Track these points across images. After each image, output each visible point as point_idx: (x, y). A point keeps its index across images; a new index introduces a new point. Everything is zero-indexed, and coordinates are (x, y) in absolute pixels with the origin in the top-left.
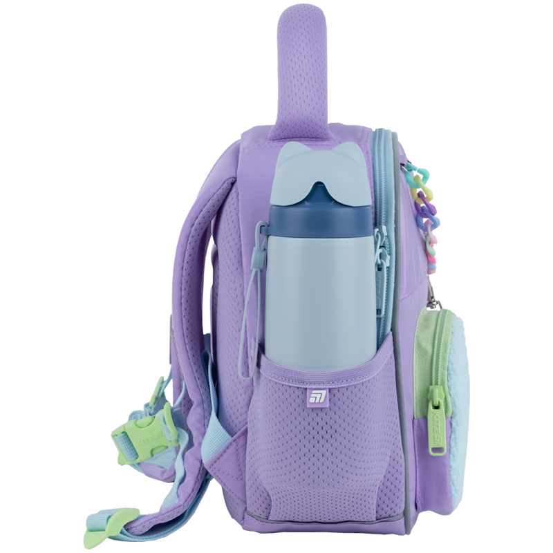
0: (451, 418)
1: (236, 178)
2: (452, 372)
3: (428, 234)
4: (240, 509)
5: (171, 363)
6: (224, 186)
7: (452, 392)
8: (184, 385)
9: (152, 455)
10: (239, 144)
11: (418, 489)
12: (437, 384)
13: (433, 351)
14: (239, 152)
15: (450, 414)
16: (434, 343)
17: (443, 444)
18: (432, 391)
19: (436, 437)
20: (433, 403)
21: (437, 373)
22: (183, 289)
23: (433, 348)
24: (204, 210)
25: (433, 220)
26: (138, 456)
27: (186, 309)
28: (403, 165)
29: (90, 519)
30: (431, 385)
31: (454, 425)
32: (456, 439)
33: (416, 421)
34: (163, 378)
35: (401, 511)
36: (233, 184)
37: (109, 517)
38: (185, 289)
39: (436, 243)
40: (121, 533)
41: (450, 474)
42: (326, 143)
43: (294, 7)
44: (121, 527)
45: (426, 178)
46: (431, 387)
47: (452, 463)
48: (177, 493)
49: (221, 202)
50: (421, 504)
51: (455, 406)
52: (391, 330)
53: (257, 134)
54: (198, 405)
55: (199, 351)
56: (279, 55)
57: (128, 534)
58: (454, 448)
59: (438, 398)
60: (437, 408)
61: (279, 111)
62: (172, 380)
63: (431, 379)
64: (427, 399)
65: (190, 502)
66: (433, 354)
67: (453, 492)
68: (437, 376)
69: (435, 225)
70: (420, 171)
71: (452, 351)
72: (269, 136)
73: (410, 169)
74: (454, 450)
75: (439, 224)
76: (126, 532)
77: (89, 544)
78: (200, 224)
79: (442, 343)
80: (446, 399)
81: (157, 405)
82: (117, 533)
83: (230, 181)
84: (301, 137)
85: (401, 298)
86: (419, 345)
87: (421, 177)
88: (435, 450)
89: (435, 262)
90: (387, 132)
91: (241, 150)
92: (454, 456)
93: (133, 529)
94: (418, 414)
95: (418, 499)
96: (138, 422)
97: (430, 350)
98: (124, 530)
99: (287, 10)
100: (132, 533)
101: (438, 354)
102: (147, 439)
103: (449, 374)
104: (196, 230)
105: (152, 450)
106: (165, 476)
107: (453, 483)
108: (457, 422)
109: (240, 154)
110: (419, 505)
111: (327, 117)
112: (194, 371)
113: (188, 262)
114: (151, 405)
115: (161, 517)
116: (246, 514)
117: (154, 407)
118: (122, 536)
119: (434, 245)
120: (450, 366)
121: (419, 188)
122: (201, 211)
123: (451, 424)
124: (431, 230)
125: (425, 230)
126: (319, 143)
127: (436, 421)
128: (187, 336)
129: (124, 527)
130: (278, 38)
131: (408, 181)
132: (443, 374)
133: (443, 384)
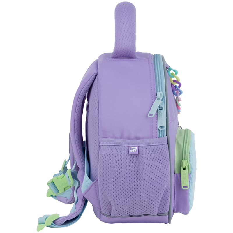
0: (190, 173)
1: (97, 73)
2: (191, 155)
3: (177, 97)
4: (99, 213)
5: (69, 153)
6: (92, 77)
7: (191, 163)
8: (75, 161)
9: (65, 191)
10: (98, 60)
11: (175, 203)
12: (185, 159)
13: (184, 146)
14: (98, 63)
15: (190, 172)
16: (184, 142)
17: (187, 184)
18: (183, 162)
19: (185, 181)
20: (183, 167)
21: (185, 155)
22: (75, 121)
23: (184, 144)
24: (84, 87)
25: (180, 91)
26: (59, 191)
27: (76, 129)
28: (167, 68)
29: (40, 219)
30: (182, 159)
31: (191, 176)
32: (192, 182)
33: (175, 175)
34: (66, 160)
35: (167, 212)
36: (96, 76)
37: (47, 218)
38: (76, 121)
39: (181, 101)
40: (52, 224)
41: (189, 197)
42: (134, 59)
43: (122, 3)
44: (52, 222)
45: (176, 73)
46: (182, 161)
47: (190, 193)
48: (75, 207)
49: (91, 84)
50: (176, 210)
51: (192, 169)
52: (166, 136)
53: (106, 56)
54: (81, 169)
55: (81, 147)
56: (115, 22)
57: (55, 225)
58: (191, 186)
59: (185, 165)
60: (184, 169)
61: (115, 46)
62: (70, 160)
63: (182, 157)
64: (180, 165)
65: (81, 210)
66: (183, 147)
67: (190, 205)
68: (185, 156)
69: (181, 93)
70: (174, 71)
71: (191, 145)
72: (111, 56)
73: (170, 70)
74: (191, 187)
75: (182, 93)
76: (54, 224)
77: (39, 229)
78: (83, 93)
79: (187, 142)
80: (188, 166)
81: (64, 171)
82: (50, 224)
83: (95, 75)
84: (124, 57)
85: (169, 122)
86: (178, 143)
87: (174, 73)
88: (184, 187)
89: (180, 109)
90: (159, 55)
91: (99, 63)
92: (191, 190)
93: (57, 223)
94: (176, 172)
95: (175, 207)
96: (58, 177)
97: (182, 145)
98: (53, 223)
99: (119, 4)
100: (57, 224)
101: (186, 147)
102: (62, 184)
103: (190, 155)
104: (81, 96)
105: (65, 188)
106: (68, 201)
107: (190, 201)
108: (192, 175)
109: (99, 64)
110: (175, 210)
111: (135, 48)
112: (80, 155)
113: (77, 109)
114: (62, 171)
115: (69, 217)
116: (101, 214)
117: (63, 171)
118: (52, 225)
119: (180, 101)
120: (191, 152)
121: (174, 77)
122: (83, 88)
123: (190, 176)
124: (179, 95)
125: (176, 95)
126: (132, 59)
127: (184, 174)
128: (77, 140)
129: (53, 222)
130: (115, 15)
131: (169, 75)
132: (187, 155)
133: (187, 159)
